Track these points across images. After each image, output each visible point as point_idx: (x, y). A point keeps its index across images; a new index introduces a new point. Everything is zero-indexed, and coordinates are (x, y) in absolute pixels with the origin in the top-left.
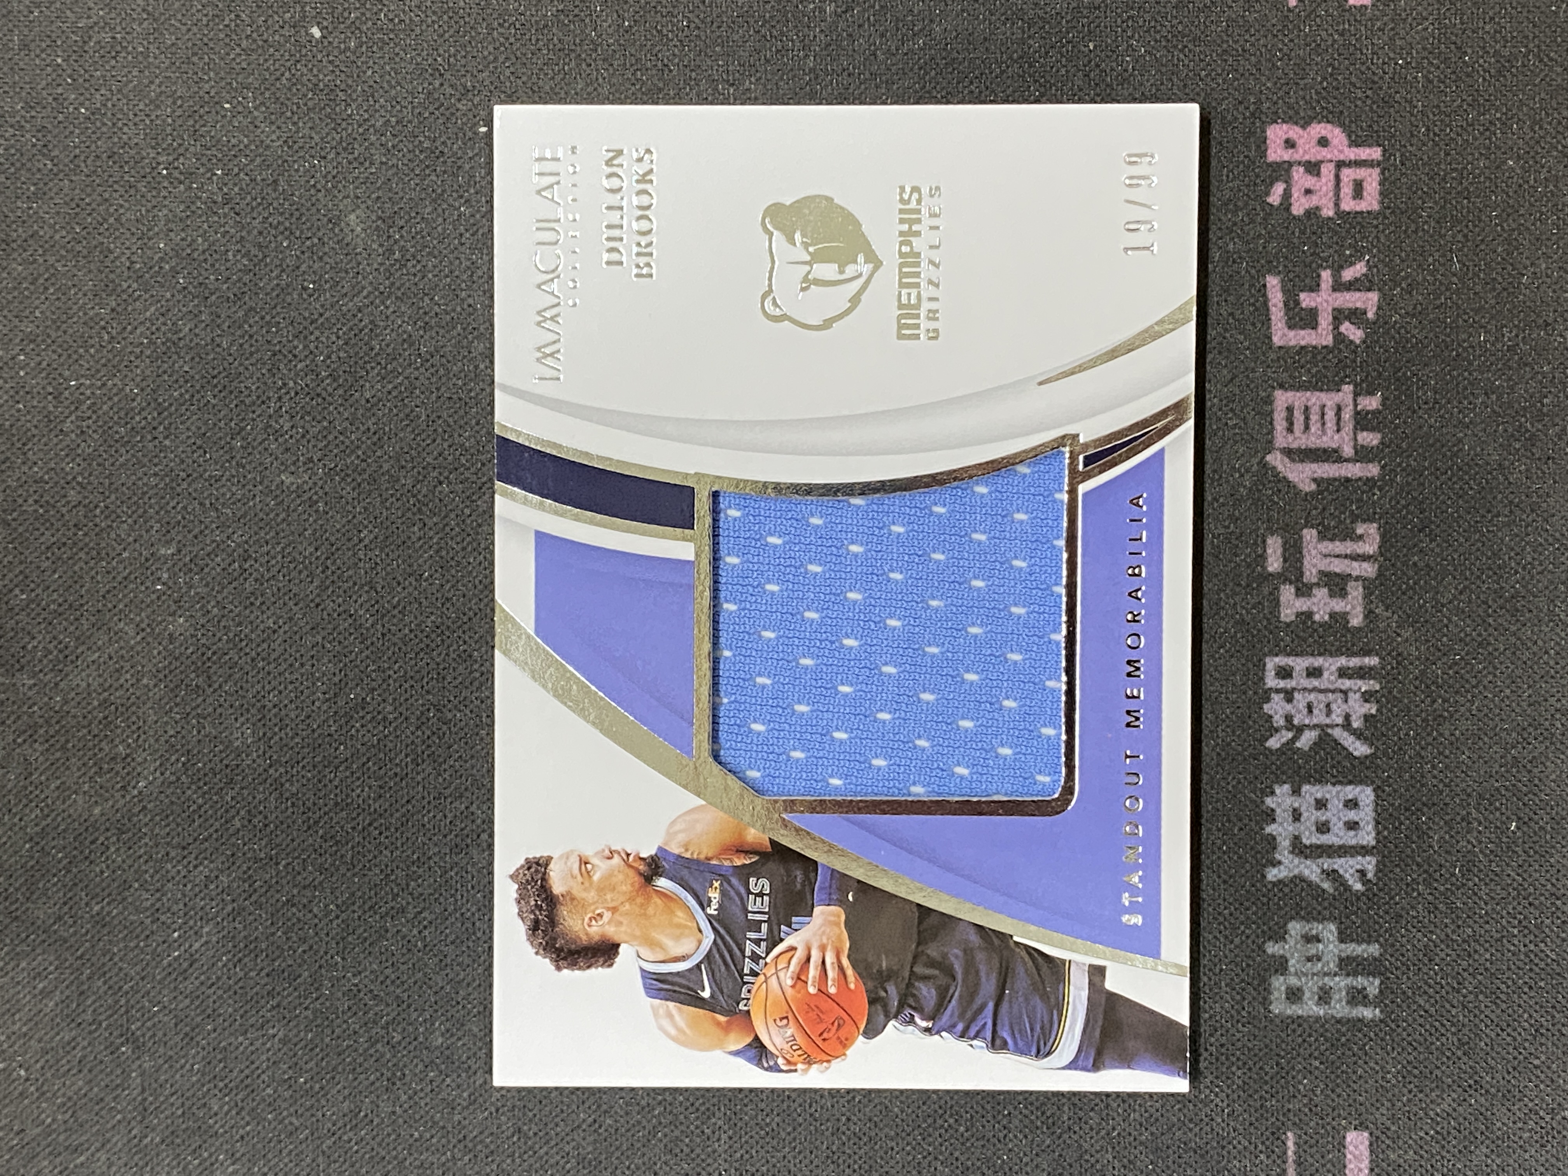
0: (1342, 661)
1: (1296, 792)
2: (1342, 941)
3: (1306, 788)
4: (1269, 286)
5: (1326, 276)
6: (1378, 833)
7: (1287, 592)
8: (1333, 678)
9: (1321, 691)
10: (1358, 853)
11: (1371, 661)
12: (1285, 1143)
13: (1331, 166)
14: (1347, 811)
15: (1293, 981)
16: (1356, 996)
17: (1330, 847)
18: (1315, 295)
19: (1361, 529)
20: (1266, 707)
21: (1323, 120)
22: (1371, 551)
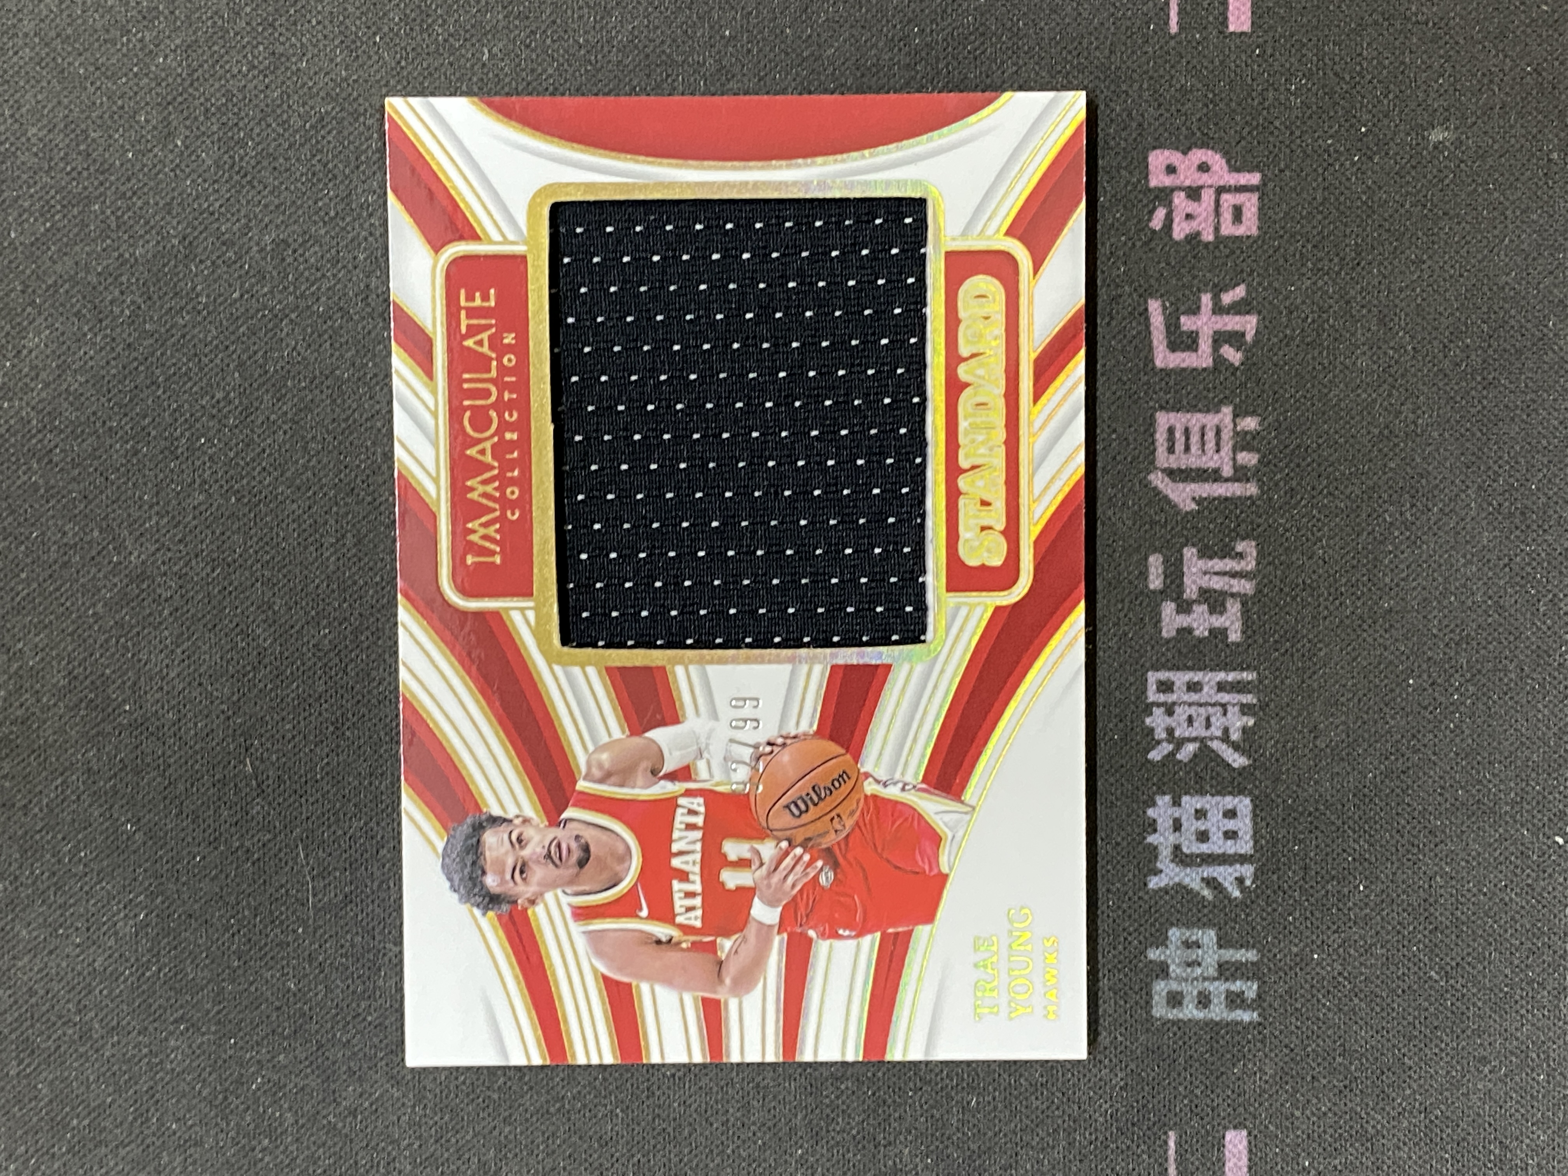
0: (1221, 676)
1: (1177, 803)
2: (1220, 947)
3: (1185, 799)
4: (1150, 309)
5: (1206, 299)
6: (1256, 842)
7: (1168, 608)
8: (1212, 692)
9: (1201, 705)
10: (1236, 861)
11: (1248, 676)
12: (1166, 1142)
13: (1212, 191)
14: (1226, 821)
15: (1174, 986)
16: (1235, 1000)
17: (1210, 856)
18: (1193, 318)
19: (1240, 547)
20: (1148, 721)
21: (1204, 145)
22: (1249, 568)
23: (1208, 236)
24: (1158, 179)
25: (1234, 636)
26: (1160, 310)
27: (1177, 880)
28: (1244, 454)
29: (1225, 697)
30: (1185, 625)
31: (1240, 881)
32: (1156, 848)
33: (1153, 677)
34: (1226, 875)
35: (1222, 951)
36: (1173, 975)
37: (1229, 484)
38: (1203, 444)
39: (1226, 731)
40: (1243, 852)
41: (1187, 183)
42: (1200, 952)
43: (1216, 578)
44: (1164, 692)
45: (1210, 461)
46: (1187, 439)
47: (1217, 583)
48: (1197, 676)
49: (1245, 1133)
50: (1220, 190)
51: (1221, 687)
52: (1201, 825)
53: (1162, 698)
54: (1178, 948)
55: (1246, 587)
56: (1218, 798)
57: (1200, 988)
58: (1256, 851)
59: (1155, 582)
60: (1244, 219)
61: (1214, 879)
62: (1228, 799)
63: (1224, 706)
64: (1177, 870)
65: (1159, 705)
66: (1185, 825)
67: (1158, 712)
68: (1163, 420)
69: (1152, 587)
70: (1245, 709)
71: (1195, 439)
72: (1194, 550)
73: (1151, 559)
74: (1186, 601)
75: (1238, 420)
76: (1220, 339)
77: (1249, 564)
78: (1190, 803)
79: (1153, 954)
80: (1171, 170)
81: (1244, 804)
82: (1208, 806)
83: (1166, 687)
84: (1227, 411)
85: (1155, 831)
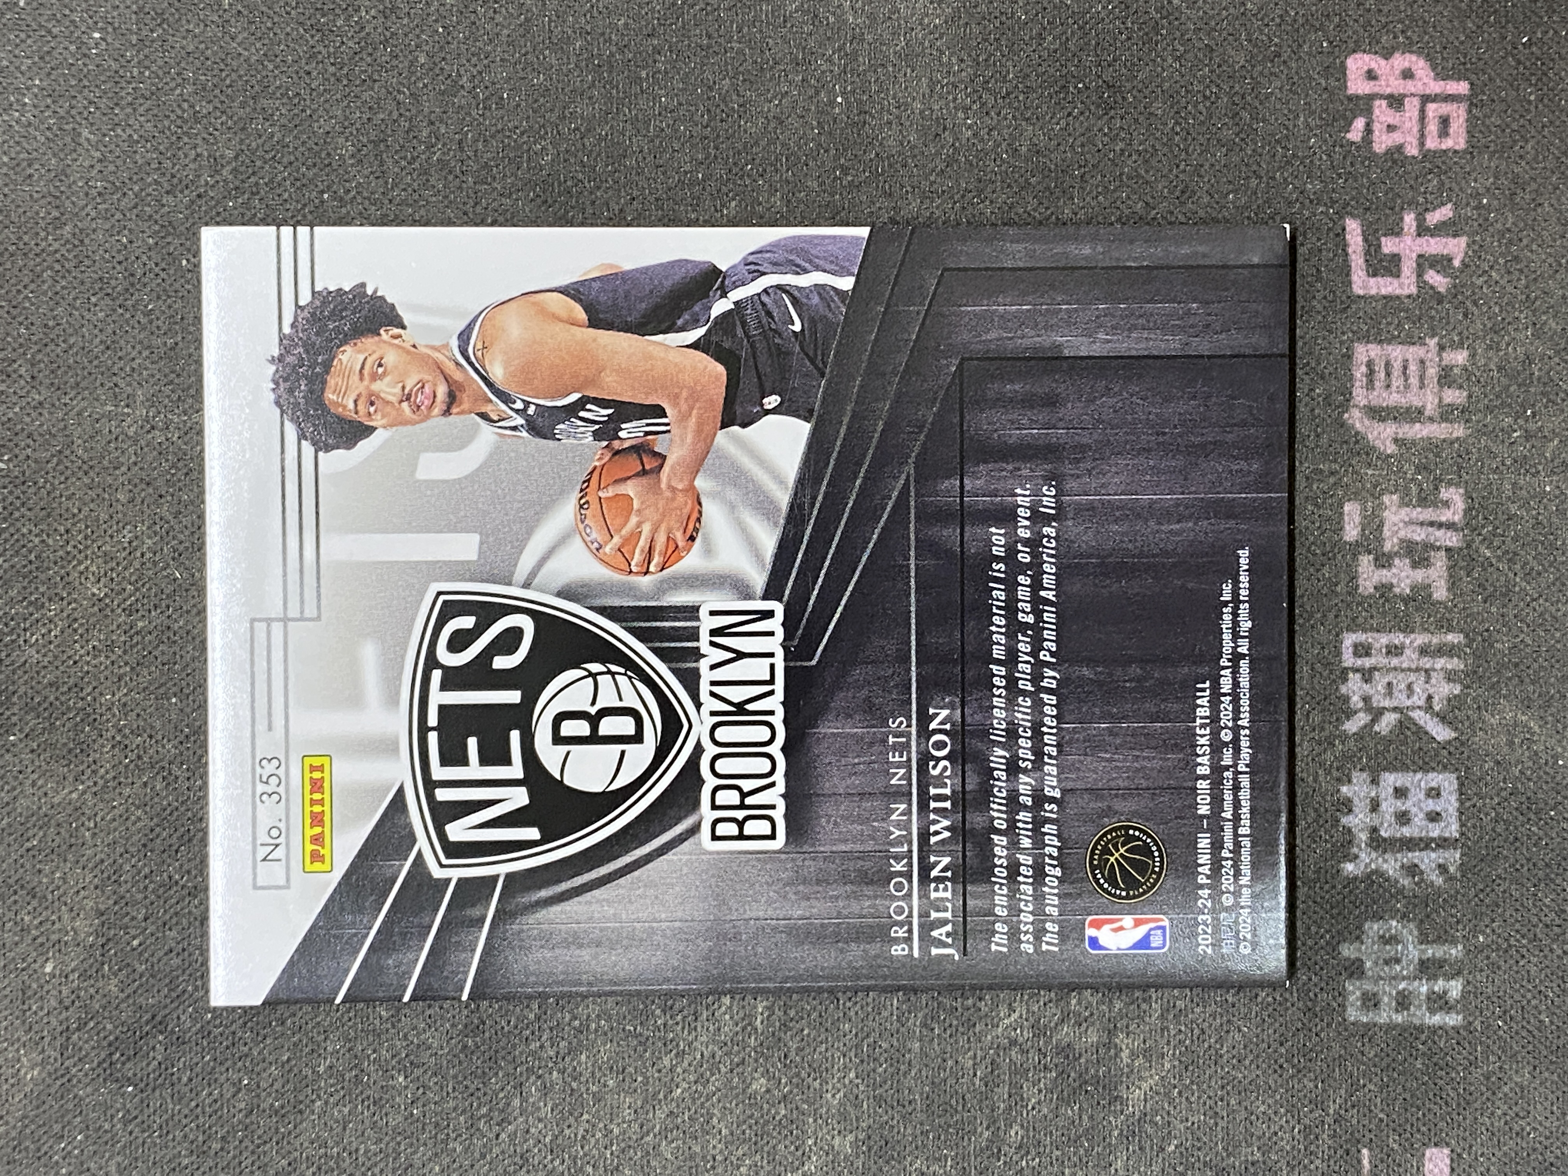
0: (1424, 638)
2: (1422, 942)
3: (1384, 776)
4: (1348, 229)
5: (1409, 220)
6: (1462, 826)
7: (1365, 561)
8: (1415, 656)
9: (1403, 670)
10: (1438, 845)
11: (1453, 638)
12: (1359, 1162)
13: (1416, 101)
14: (1430, 801)
15: (1368, 986)
16: (1438, 1002)
17: (1411, 839)
18: (1397, 240)
19: (1445, 494)
20: (1343, 689)
21: (1408, 48)
22: (1457, 518)
23: (1412, 150)
24: (1357, 86)
25: (1440, 593)
26: (1359, 231)
27: (1373, 866)
28: (1450, 392)
29: (1426, 662)
30: (1384, 581)
31: (1442, 868)
32: (1350, 830)
33: (1349, 640)
34: (1427, 860)
35: (1423, 947)
36: (1370, 973)
37: (1435, 426)
38: (1406, 380)
39: (1430, 698)
40: (1447, 835)
41: (1388, 91)
42: (1400, 948)
43: (1418, 529)
44: (1360, 657)
45: (1414, 399)
46: (1388, 374)
47: (1419, 535)
48: (1398, 638)
49: (1446, 1151)
50: (1426, 99)
51: (1424, 651)
52: (1400, 805)
53: (1359, 662)
54: (1374, 943)
55: (1452, 539)
56: (1419, 775)
57: (1401, 987)
58: (1462, 834)
59: (1351, 533)
60: (1451, 131)
61: (1416, 866)
62: (1431, 775)
63: (1426, 671)
64: (1374, 855)
65: (1356, 670)
66: (1384, 806)
67: (1355, 679)
68: (1363, 352)
69: (1347, 538)
70: (1450, 676)
71: (1396, 372)
72: (1395, 497)
73: (1347, 507)
74: (1384, 554)
75: (1444, 355)
76: (1424, 262)
77: (1455, 513)
78: (1390, 780)
79: (1348, 951)
80: (1371, 75)
81: (1447, 782)
82: (1408, 785)
83: (1362, 650)
84: (1432, 342)
85: (1350, 811)
